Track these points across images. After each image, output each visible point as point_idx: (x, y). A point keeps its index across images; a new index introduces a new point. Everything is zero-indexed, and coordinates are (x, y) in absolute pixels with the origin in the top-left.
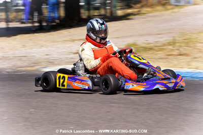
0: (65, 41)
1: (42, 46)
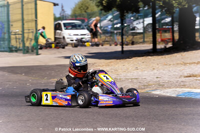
0: (178, 64)
1: (154, 69)
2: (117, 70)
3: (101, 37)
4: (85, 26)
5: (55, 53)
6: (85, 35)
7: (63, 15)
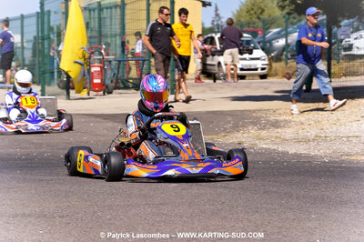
2: (319, 121)
3: (287, 63)
4: (259, 43)
5: (204, 92)
6: (258, 59)
7: (218, 25)
